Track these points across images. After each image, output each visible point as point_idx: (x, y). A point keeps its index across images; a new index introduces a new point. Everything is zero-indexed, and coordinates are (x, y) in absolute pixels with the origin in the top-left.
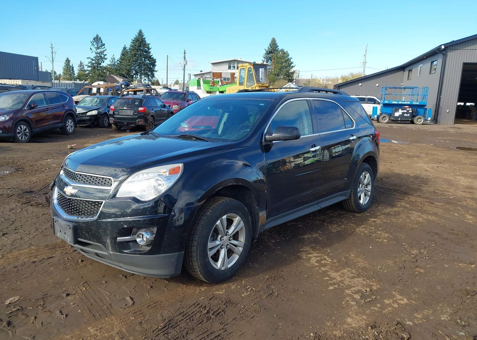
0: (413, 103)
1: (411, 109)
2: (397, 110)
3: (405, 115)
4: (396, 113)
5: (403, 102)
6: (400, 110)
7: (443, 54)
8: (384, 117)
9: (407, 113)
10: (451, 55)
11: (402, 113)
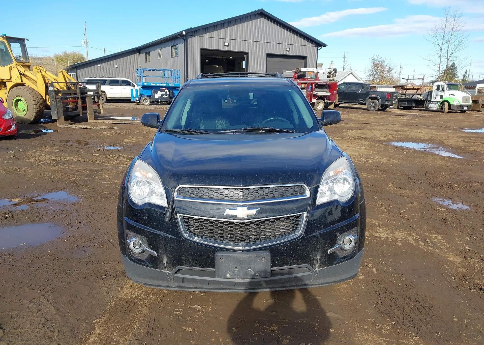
0: (169, 85)
1: (168, 91)
2: (156, 92)
3: (164, 96)
4: (155, 95)
5: (160, 84)
6: (159, 92)
7: (184, 39)
8: (145, 99)
9: (166, 94)
10: (191, 40)
11: (161, 95)
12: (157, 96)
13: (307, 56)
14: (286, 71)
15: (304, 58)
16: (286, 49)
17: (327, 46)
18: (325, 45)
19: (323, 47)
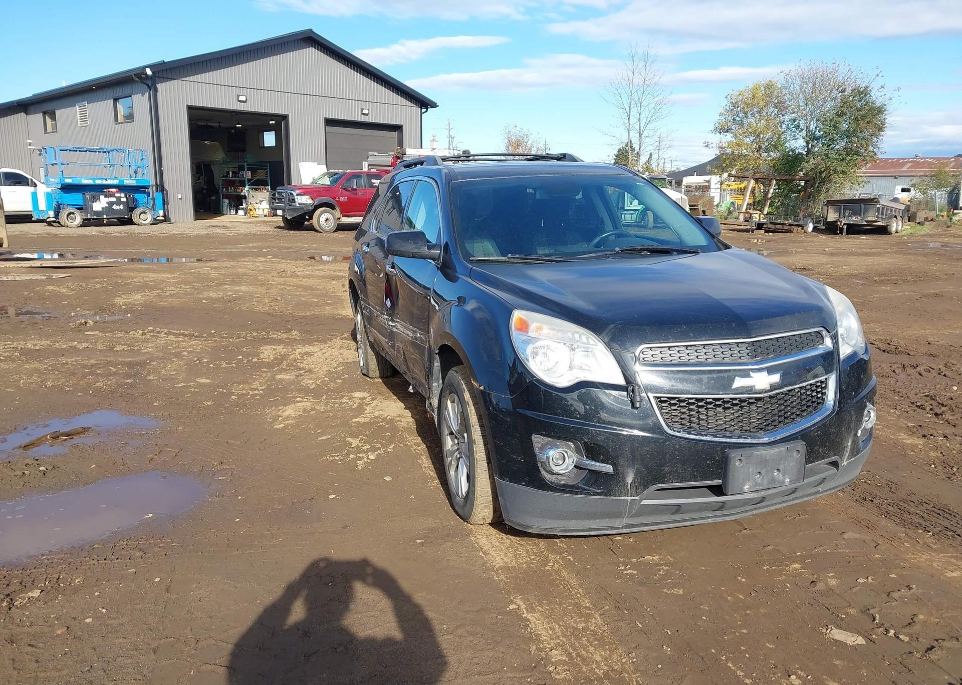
0: (125, 181)
1: (123, 195)
2: (95, 199)
3: (115, 207)
4: (94, 204)
5: (104, 181)
6: (102, 197)
7: (148, 85)
8: (70, 214)
9: (118, 202)
10: (163, 88)
11: (108, 203)
12: (98, 206)
13: (402, 125)
14: (376, 153)
15: (398, 128)
16: (362, 110)
17: (438, 106)
18: (434, 105)
19: (431, 108)
